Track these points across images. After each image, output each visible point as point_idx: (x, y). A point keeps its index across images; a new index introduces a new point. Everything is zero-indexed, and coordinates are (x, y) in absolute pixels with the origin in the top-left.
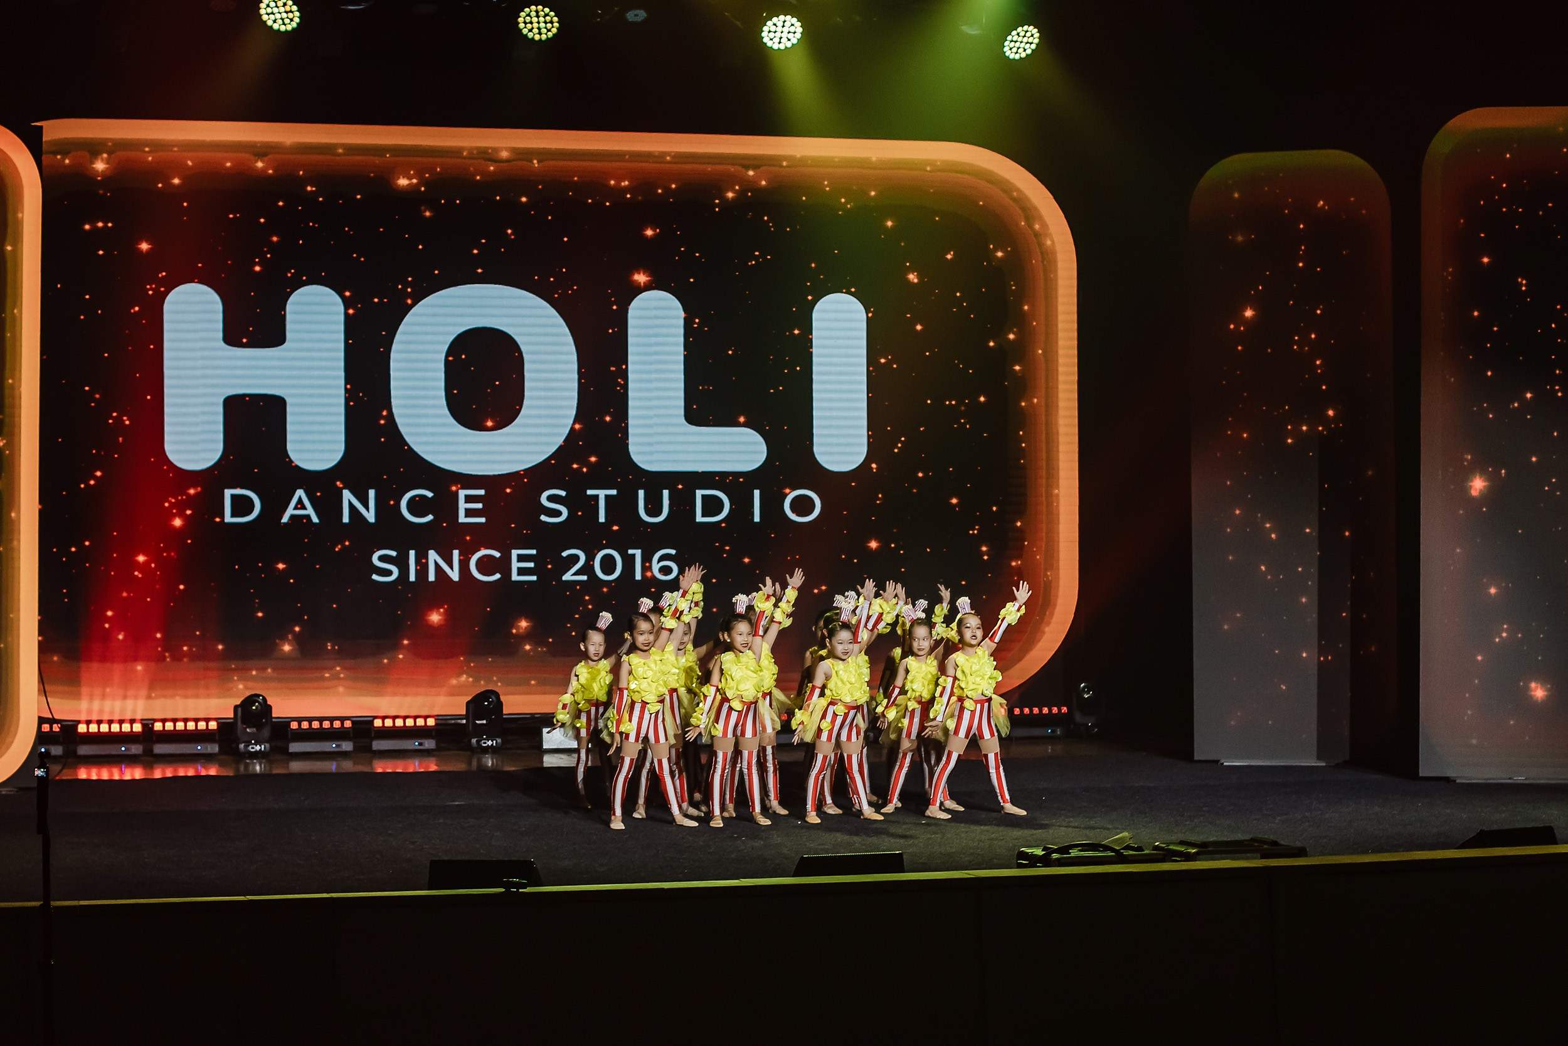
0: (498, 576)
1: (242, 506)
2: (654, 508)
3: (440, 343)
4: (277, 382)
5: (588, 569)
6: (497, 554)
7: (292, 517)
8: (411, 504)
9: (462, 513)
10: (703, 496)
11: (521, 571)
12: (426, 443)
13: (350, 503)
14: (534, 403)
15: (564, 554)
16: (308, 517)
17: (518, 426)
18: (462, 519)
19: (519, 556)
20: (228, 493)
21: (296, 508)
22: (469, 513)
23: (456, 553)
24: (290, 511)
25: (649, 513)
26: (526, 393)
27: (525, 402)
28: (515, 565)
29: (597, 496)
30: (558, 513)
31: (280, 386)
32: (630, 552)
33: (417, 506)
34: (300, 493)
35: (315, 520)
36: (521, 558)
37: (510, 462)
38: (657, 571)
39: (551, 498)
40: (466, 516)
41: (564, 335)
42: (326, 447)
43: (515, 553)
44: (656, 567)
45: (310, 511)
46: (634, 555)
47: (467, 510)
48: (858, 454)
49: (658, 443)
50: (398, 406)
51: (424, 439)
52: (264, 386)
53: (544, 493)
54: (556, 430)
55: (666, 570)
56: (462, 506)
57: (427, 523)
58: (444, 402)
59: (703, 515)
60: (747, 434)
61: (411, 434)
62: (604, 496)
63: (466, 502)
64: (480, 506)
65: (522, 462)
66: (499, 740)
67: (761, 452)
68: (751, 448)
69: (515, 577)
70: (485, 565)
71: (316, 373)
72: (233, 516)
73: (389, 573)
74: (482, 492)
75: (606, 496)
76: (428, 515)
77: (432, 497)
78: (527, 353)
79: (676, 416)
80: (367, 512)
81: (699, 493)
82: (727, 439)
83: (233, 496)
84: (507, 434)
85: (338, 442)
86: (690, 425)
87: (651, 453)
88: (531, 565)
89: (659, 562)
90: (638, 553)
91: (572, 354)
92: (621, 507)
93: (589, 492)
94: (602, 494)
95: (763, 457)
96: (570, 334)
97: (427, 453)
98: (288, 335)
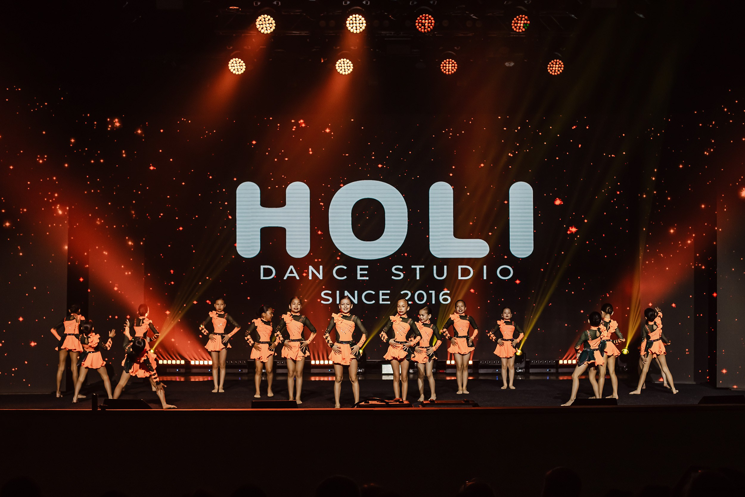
0: (374, 302)
1: (268, 272)
2: (440, 274)
3: (350, 205)
4: (282, 222)
5: (412, 299)
6: (374, 293)
7: (288, 277)
8: (338, 272)
9: (359, 275)
10: (461, 268)
11: (384, 300)
12: (344, 247)
13: (312, 271)
14: (389, 230)
15: (402, 293)
16: (295, 277)
17: (382, 239)
18: (359, 278)
19: (382, 293)
20: (262, 267)
21: (289, 273)
22: (362, 275)
23: (356, 292)
24: (287, 274)
25: (438, 276)
26: (386, 226)
27: (385, 230)
28: (381, 297)
29: (416, 268)
30: (399, 276)
31: (283, 224)
32: (430, 292)
33: (340, 272)
34: (291, 267)
35: (298, 278)
36: (384, 294)
37: (379, 254)
38: (442, 300)
39: (396, 269)
40: (360, 277)
41: (403, 201)
42: (303, 248)
43: (381, 292)
44: (441, 298)
45: (296, 275)
46: (432, 293)
47: (360, 274)
48: (529, 251)
49: (442, 246)
50: (332, 232)
51: (343, 245)
52: (277, 224)
53: (393, 267)
54: (398, 241)
55: (445, 300)
56: (359, 272)
57: (344, 279)
58: (351, 230)
59: (461, 276)
60: (481, 243)
61: (337, 243)
62: (419, 269)
63: (360, 271)
64: (366, 272)
65: (384, 254)
66: (363, 370)
67: (486, 250)
68: (483, 248)
69: (381, 302)
70: (368, 297)
71: (298, 218)
72: (264, 276)
73: (328, 300)
74: (367, 267)
75: (420, 268)
76: (344, 276)
77: (346, 269)
78: (386, 209)
79: (450, 235)
80: (319, 275)
81: (460, 267)
82: (472, 245)
83: (264, 268)
84: (378, 243)
85: (308, 246)
86: (456, 238)
87: (439, 251)
88: (388, 297)
89: (442, 296)
90: (433, 292)
91: (405, 209)
92: (426, 273)
93: (413, 267)
94: (418, 267)
95: (487, 252)
96: (404, 200)
97: (344, 251)
98: (287, 203)
